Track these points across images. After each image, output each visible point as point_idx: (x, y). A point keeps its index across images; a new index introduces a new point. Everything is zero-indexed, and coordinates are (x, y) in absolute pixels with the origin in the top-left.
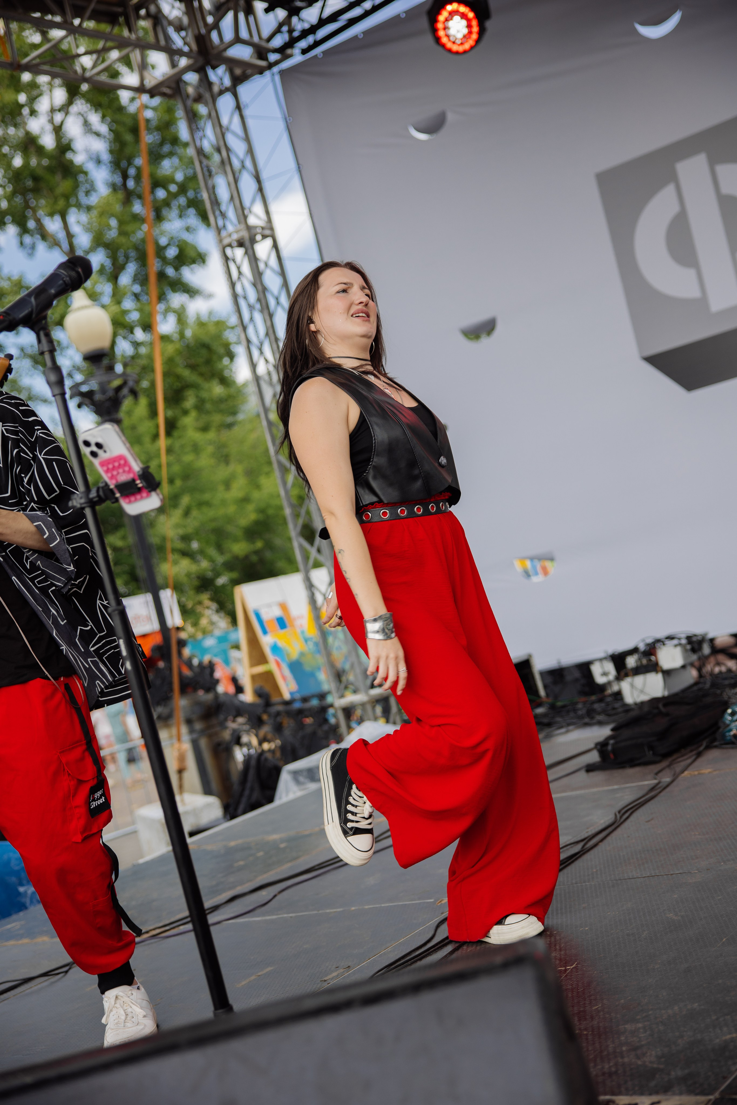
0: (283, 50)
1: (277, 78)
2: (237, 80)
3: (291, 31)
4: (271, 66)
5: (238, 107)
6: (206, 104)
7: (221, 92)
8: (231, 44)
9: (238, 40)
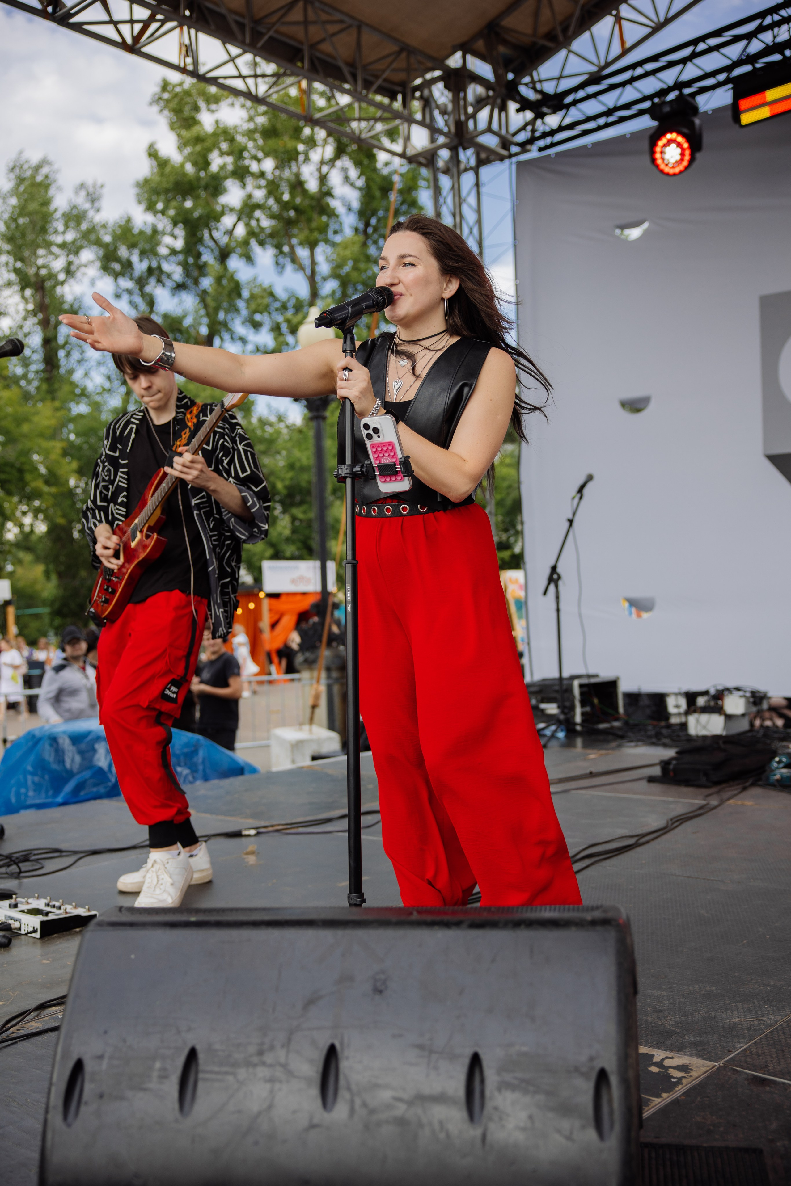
0: (524, 146)
1: (514, 167)
2: (481, 163)
3: (533, 131)
4: (511, 156)
5: (477, 185)
6: (452, 177)
7: (466, 170)
8: (483, 132)
9: (489, 130)
